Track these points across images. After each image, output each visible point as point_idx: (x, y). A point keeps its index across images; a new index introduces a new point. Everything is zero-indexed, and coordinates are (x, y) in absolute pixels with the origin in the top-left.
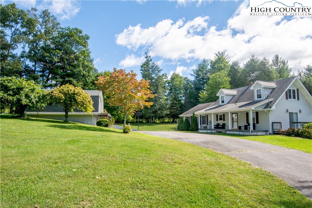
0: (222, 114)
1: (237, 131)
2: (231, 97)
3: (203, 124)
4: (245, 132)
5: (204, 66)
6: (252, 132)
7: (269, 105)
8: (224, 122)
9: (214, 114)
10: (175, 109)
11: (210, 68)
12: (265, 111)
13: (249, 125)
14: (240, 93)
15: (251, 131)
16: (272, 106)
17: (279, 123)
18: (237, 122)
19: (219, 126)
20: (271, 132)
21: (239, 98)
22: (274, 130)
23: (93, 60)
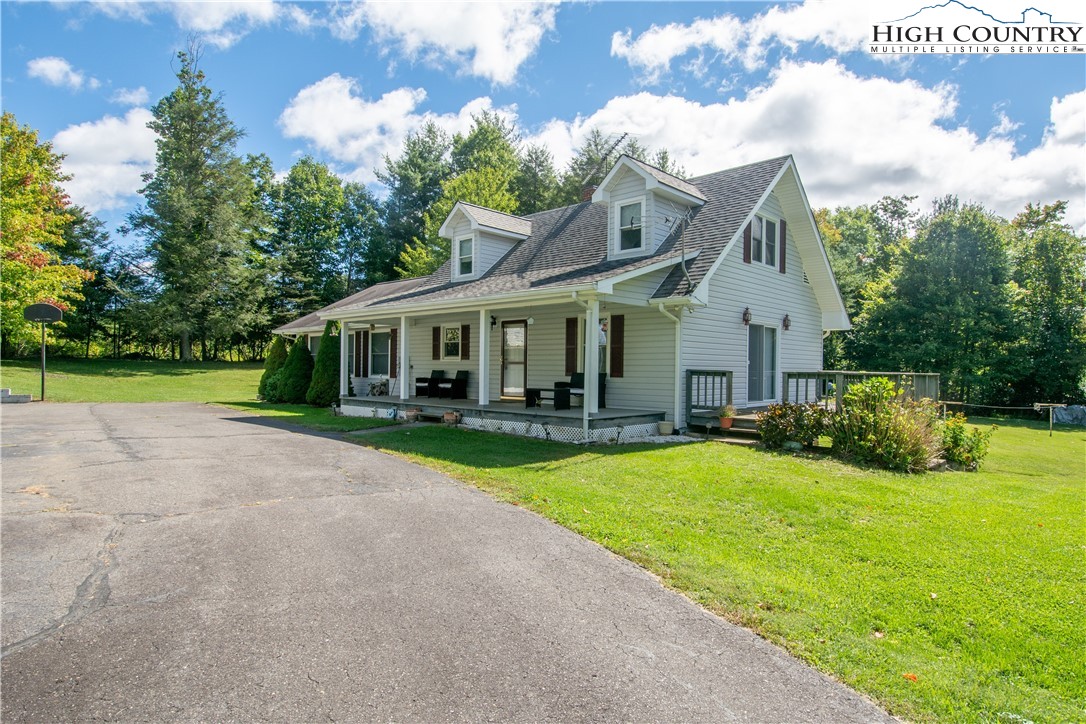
0: (458, 325)
1: (516, 416)
2: (506, 248)
3: (374, 372)
4: (556, 424)
5: (430, 152)
6: (592, 425)
7: (685, 275)
8: (465, 366)
9: (415, 321)
11: (450, 161)
12: (661, 308)
13: (578, 380)
14: (544, 232)
15: (586, 417)
16: (695, 286)
17: (723, 374)
18: (522, 366)
19: (441, 385)
20: (678, 420)
21: (539, 250)
22: (694, 411)
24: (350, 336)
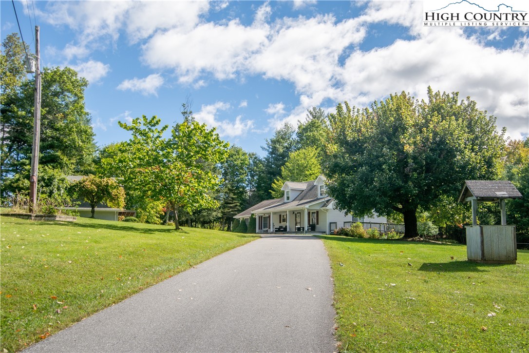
0: (285, 213)
2: (299, 193)
5: (286, 135)
6: (306, 232)
9: (275, 213)
10: (231, 207)
12: (322, 210)
14: (309, 188)
16: (328, 205)
17: (336, 223)
18: (300, 224)
20: (328, 233)
22: (331, 231)
23: (90, 119)
24: (259, 217)
